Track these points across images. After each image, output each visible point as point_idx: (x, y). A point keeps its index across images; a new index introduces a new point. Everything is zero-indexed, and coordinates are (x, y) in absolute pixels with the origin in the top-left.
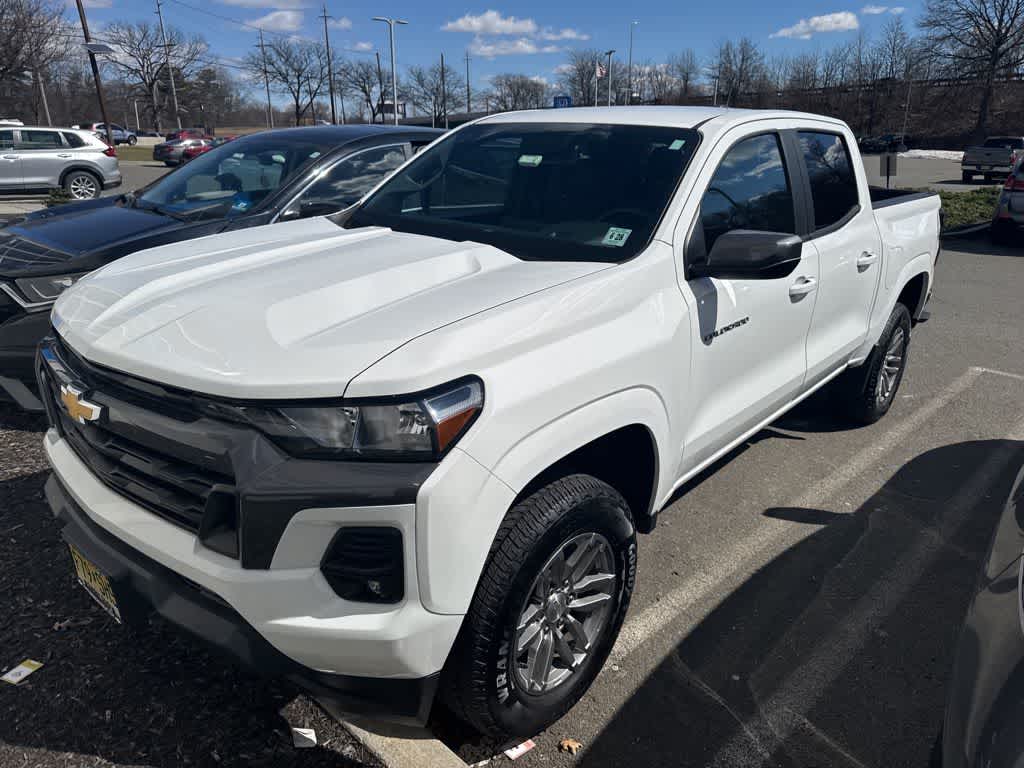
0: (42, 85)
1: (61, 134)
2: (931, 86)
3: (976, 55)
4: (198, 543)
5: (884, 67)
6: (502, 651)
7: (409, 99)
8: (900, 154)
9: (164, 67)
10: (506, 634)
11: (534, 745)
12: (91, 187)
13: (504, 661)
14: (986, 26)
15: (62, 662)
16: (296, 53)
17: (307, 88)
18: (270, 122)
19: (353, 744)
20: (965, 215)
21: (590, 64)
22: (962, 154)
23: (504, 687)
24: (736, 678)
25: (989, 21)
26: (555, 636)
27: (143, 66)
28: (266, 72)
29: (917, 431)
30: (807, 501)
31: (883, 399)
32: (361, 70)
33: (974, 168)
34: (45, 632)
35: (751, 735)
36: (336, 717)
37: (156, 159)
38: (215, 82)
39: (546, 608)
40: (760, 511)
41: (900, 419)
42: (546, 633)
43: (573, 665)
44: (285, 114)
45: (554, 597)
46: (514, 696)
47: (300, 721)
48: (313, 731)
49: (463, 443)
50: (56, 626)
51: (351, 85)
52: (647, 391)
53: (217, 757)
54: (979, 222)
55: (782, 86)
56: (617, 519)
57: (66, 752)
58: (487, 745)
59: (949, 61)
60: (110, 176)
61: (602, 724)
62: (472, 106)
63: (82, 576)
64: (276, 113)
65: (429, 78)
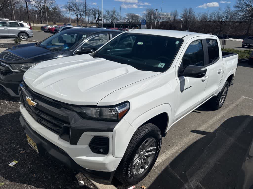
0: (13, 9)
1: (18, 23)
2: (236, 23)
3: (248, 15)
4: (59, 137)
5: (224, 17)
6: (130, 166)
7: (105, 18)
8: (227, 39)
9: (44, 6)
10: (131, 162)
11: (135, 187)
12: (26, 37)
13: (130, 168)
14: (251, 8)
15: (23, 162)
16: (78, 5)
17: (80, 14)
18: (70, 21)
19: (93, 185)
20: (243, 57)
21: (151, 12)
22: (242, 40)
23: (130, 174)
24: (183, 172)
25: (252, 7)
26: (141, 161)
27: (39, 6)
28: (70, 9)
29: (228, 112)
30: (201, 129)
31: (221, 104)
32: (93, 10)
33: (245, 44)
34: (18, 153)
35: (186, 187)
36: (89, 178)
37: (41, 30)
38: (57, 11)
39: (140, 155)
40: (190, 131)
41: (224, 109)
42: (139, 161)
43: (145, 168)
44: (74, 20)
45: (142, 152)
46: (132, 176)
47: (80, 179)
48: (83, 182)
49: (125, 118)
50: (21, 152)
51: (91, 14)
52: (168, 104)
53: (60, 187)
54: (246, 58)
55: (199, 20)
56: (158, 135)
57: (24, 184)
58: (124, 186)
59: (241, 16)
60: (30, 34)
61: (151, 182)
62: (121, 21)
63: (29, 142)
64: (72, 20)
65: (111, 13)
